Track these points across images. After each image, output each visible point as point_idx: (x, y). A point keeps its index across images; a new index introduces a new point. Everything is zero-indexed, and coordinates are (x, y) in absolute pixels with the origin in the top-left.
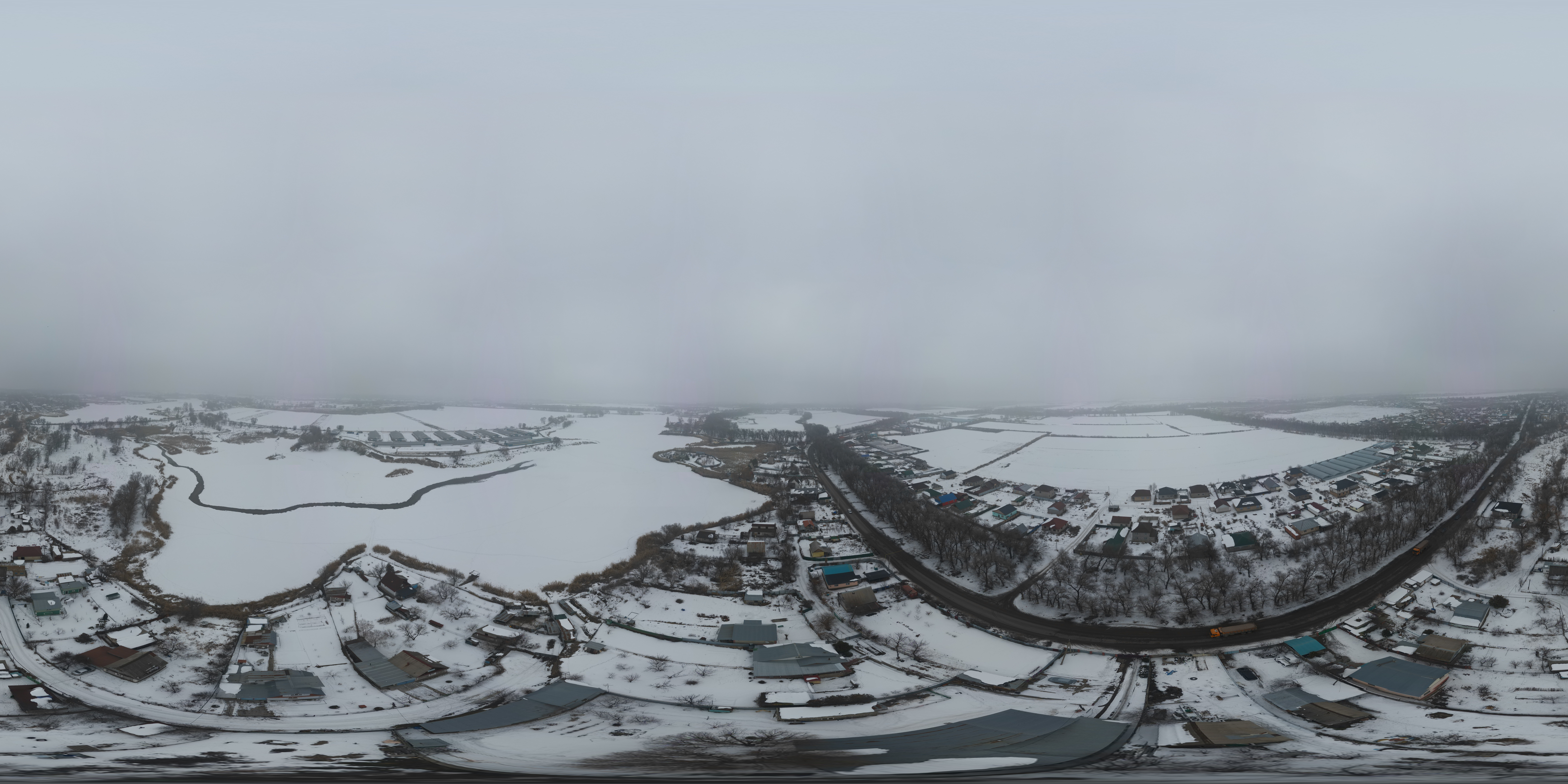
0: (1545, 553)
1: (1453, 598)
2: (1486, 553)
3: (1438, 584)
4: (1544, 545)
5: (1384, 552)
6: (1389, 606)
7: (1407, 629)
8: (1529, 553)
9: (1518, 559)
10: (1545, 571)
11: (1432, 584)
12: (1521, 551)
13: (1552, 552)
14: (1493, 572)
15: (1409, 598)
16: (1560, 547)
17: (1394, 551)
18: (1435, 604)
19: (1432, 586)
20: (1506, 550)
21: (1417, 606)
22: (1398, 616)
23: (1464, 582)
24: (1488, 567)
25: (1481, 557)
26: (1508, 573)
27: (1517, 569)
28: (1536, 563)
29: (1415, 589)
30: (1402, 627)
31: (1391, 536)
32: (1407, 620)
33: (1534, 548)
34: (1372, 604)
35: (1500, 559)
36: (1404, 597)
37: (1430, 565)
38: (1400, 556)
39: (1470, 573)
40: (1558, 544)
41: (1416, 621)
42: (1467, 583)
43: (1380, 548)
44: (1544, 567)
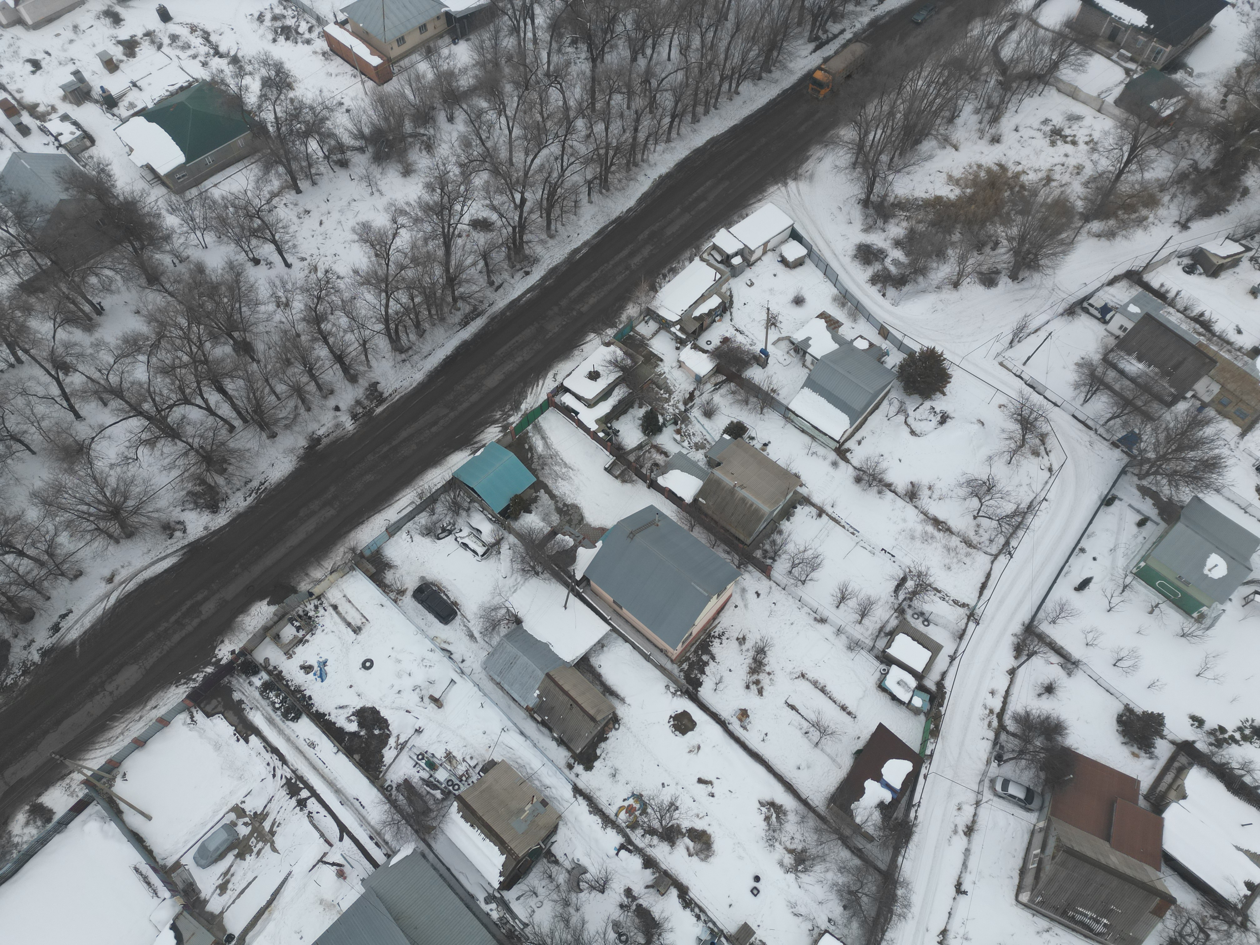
0: (1166, 260)
1: (822, 323)
2: (975, 182)
3: (799, 263)
4: (1184, 226)
5: (667, 120)
6: (664, 325)
7: (696, 413)
8: (1110, 235)
9: (1062, 243)
10: (1117, 322)
11: (784, 261)
12: (1087, 218)
13: (1189, 270)
14: (962, 259)
15: (714, 302)
16: (1234, 261)
17: (695, 120)
18: (774, 335)
19: (780, 267)
20: (1042, 193)
21: (729, 332)
22: (681, 365)
23: (870, 271)
24: (956, 237)
25: (950, 192)
26: (1004, 282)
27: (1037, 277)
28: (1111, 283)
29: (735, 272)
30: (685, 403)
31: (694, 57)
32: (699, 380)
33: (1141, 222)
34: (624, 318)
35: (1007, 222)
36: (703, 298)
37: (792, 185)
38: (714, 142)
39: (898, 243)
40: (1235, 248)
41: (718, 386)
42: (874, 280)
43: (652, 104)
44: (1122, 310)
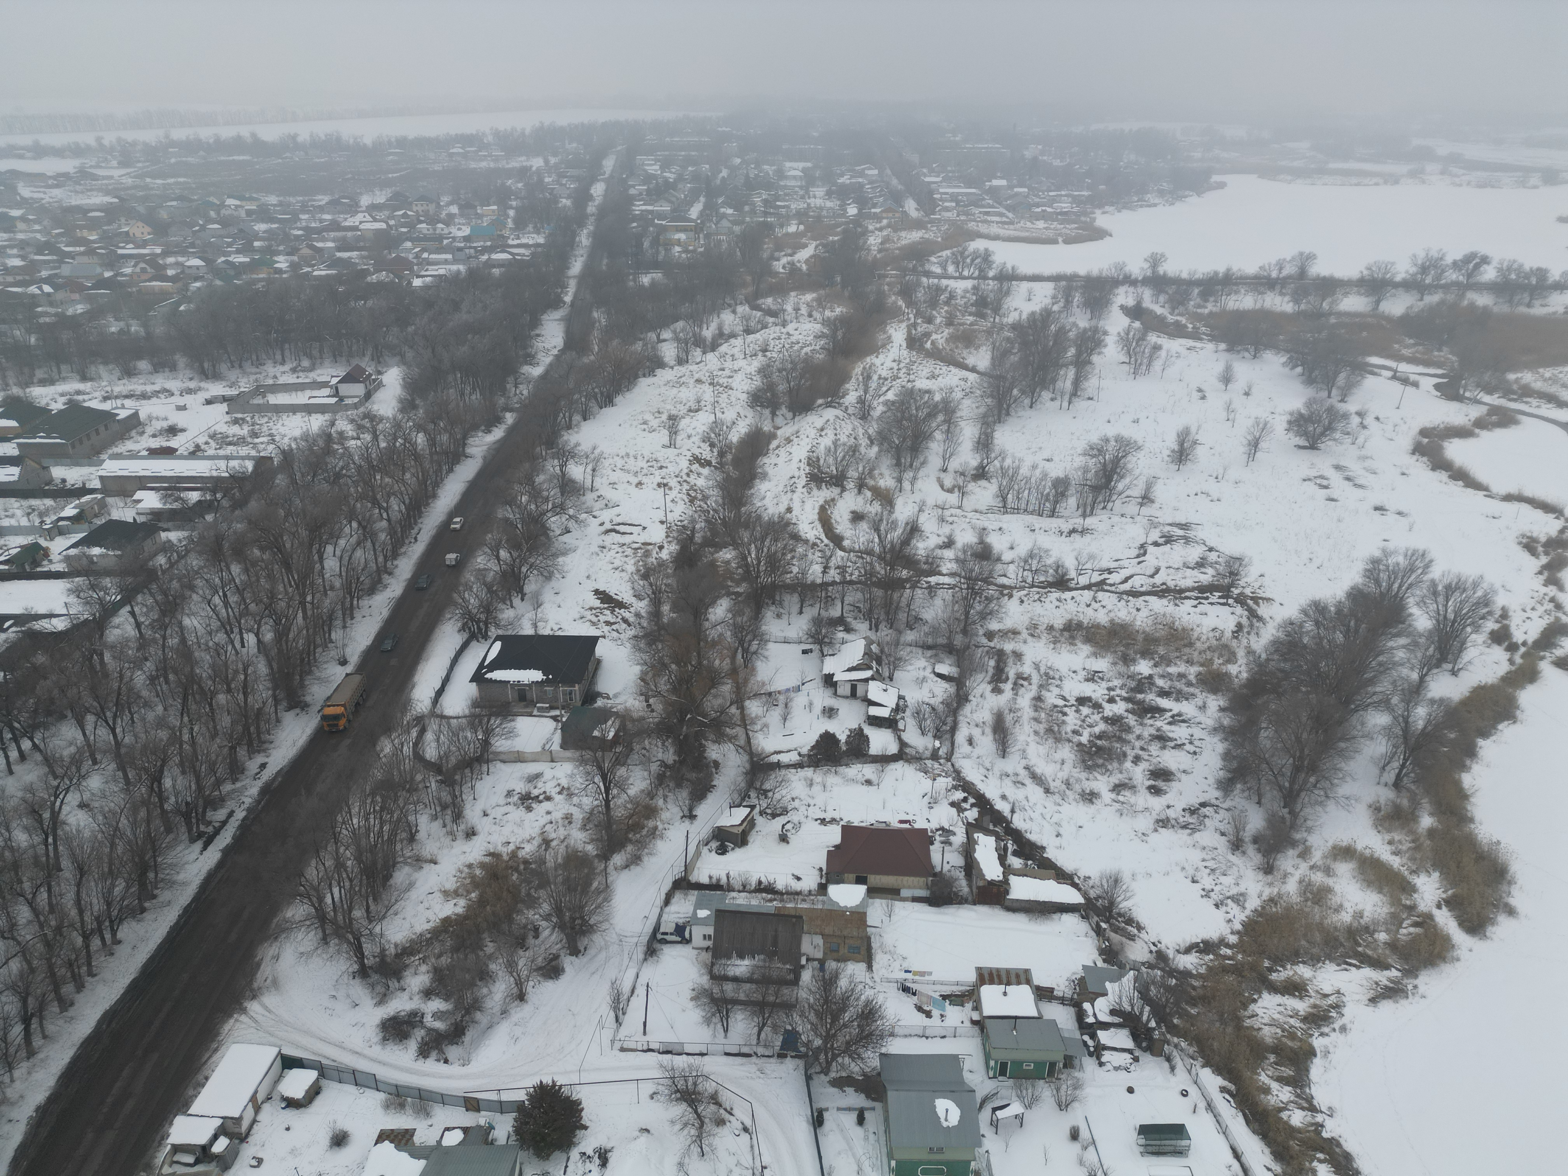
0: (698, 854)
1: (388, 1146)
2: (475, 883)
4: (692, 817)
8: (635, 860)
9: (598, 892)
10: (698, 933)
11: (291, 1104)
12: (605, 856)
13: (722, 851)
14: (511, 966)
16: (749, 824)
19: (291, 1116)
20: (549, 857)
24: (490, 948)
25: (454, 908)
26: (569, 963)
27: (597, 938)
28: (667, 902)
29: (226, 1162)
31: (28, 933)
33: (654, 833)
35: (532, 902)
39: (428, 994)
40: (743, 812)
44: (694, 920)
